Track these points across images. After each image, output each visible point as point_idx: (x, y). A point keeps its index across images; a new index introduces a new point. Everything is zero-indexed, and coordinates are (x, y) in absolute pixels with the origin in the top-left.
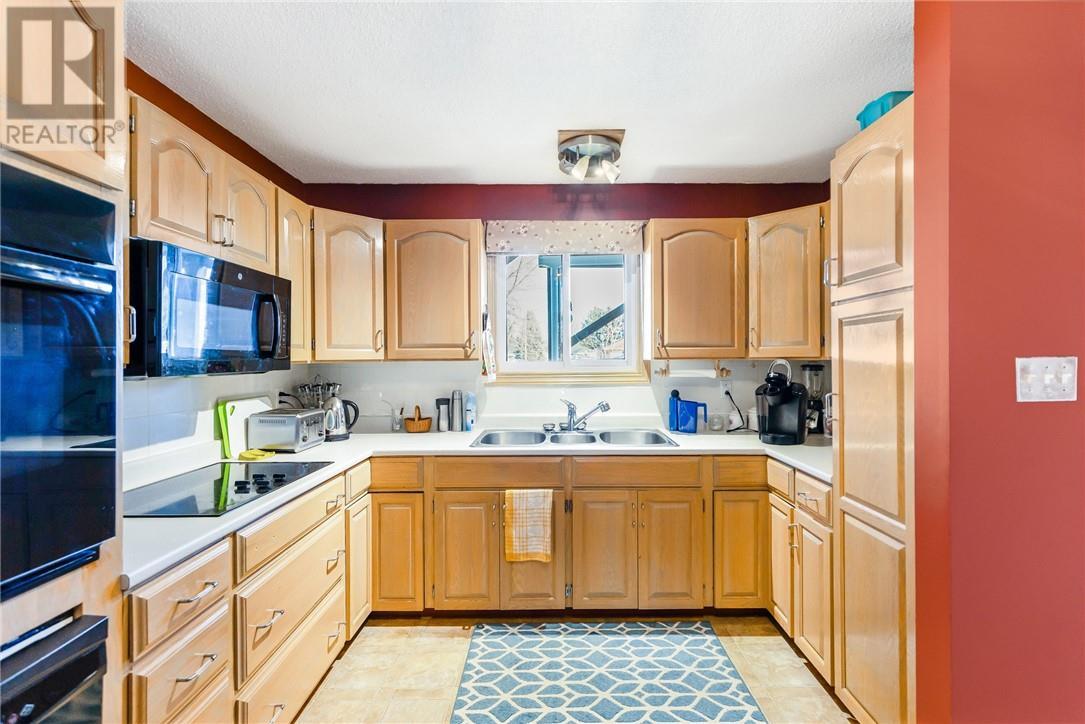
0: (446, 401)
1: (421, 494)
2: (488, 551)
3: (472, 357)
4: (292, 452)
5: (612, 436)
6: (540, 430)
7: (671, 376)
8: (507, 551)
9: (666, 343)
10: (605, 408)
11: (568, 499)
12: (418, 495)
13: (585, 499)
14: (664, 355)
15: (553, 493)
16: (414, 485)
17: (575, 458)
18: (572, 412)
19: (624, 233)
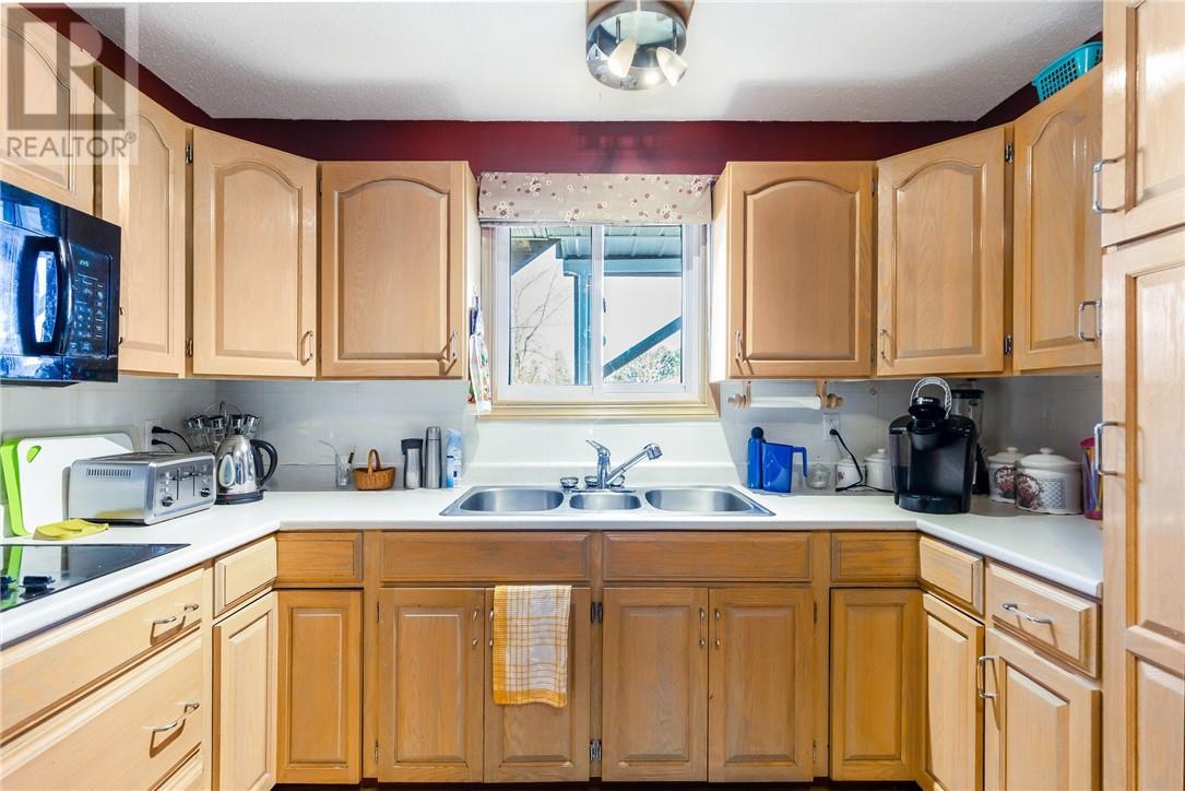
0: (417, 444)
1: (358, 593)
2: (467, 684)
3: (451, 374)
4: (141, 524)
5: (663, 495)
6: (556, 486)
7: (753, 405)
8: (495, 688)
9: (748, 355)
10: (655, 453)
11: (597, 601)
12: (353, 593)
13: (623, 602)
14: (746, 372)
15: (572, 592)
16: (347, 575)
17: (609, 535)
18: (604, 460)
19: (685, 192)
